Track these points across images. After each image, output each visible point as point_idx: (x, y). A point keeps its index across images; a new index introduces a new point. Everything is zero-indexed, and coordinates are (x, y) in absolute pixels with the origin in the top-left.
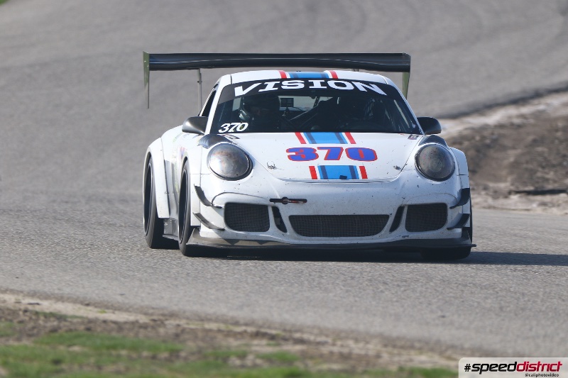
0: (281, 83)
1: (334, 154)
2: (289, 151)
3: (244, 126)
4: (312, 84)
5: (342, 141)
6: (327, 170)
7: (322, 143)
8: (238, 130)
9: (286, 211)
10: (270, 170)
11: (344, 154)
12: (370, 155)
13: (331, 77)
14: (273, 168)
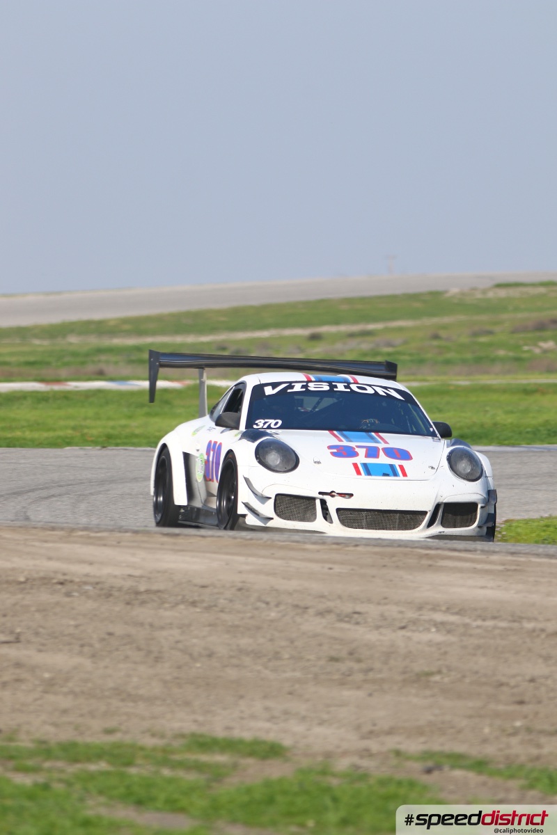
0: (307, 384)
1: (372, 453)
2: (330, 447)
3: (276, 424)
4: (336, 387)
5: (375, 441)
6: (369, 466)
7: (359, 443)
8: (272, 426)
9: (333, 504)
10: (317, 465)
11: (381, 453)
12: (405, 455)
13: (352, 381)
14: (319, 463)
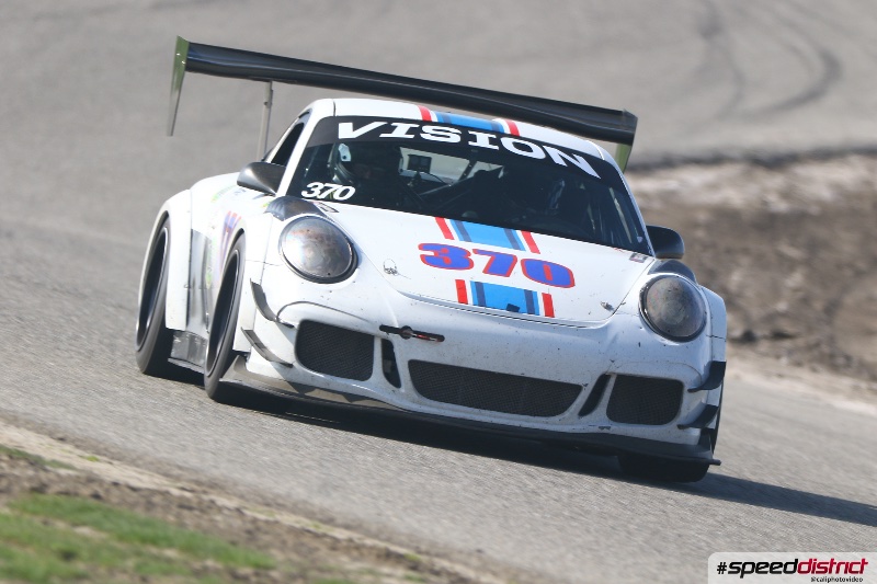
0: (420, 128)
1: (500, 265)
2: (423, 247)
3: (345, 192)
4: (474, 139)
5: (517, 246)
6: (486, 290)
7: (481, 243)
8: (336, 196)
9: (405, 351)
10: (386, 275)
11: (518, 268)
12: (561, 277)
13: (507, 131)
14: (394, 272)
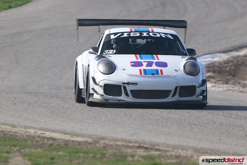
0: (130, 33)
1: (150, 64)
2: (131, 62)
4: (143, 34)
5: (154, 59)
6: (146, 71)
7: (145, 59)
8: (111, 53)
9: (129, 88)
11: (154, 64)
12: (165, 65)
13: (151, 31)
14: (124, 70)
